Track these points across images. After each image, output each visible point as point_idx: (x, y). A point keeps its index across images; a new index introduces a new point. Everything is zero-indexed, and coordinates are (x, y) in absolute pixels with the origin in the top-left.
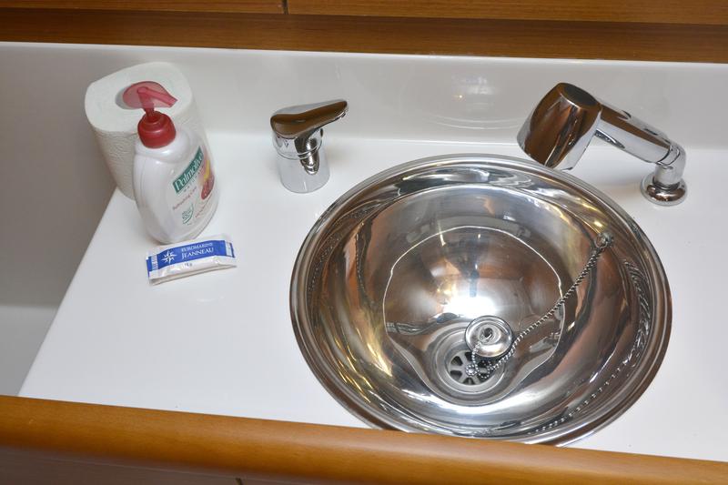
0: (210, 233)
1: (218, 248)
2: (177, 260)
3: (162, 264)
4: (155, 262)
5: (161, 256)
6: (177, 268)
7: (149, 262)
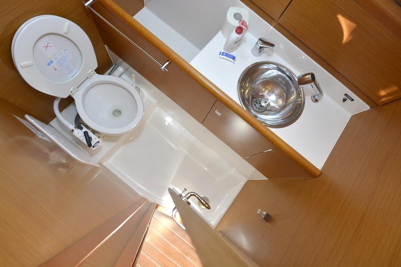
0: (233, 54)
1: (234, 58)
2: (226, 56)
3: (222, 55)
4: (222, 53)
5: (223, 53)
6: (226, 57)
7: (221, 52)
